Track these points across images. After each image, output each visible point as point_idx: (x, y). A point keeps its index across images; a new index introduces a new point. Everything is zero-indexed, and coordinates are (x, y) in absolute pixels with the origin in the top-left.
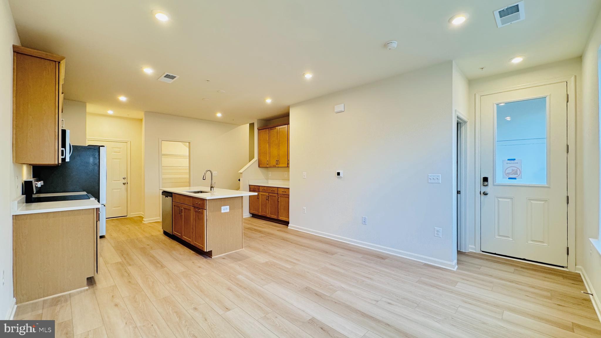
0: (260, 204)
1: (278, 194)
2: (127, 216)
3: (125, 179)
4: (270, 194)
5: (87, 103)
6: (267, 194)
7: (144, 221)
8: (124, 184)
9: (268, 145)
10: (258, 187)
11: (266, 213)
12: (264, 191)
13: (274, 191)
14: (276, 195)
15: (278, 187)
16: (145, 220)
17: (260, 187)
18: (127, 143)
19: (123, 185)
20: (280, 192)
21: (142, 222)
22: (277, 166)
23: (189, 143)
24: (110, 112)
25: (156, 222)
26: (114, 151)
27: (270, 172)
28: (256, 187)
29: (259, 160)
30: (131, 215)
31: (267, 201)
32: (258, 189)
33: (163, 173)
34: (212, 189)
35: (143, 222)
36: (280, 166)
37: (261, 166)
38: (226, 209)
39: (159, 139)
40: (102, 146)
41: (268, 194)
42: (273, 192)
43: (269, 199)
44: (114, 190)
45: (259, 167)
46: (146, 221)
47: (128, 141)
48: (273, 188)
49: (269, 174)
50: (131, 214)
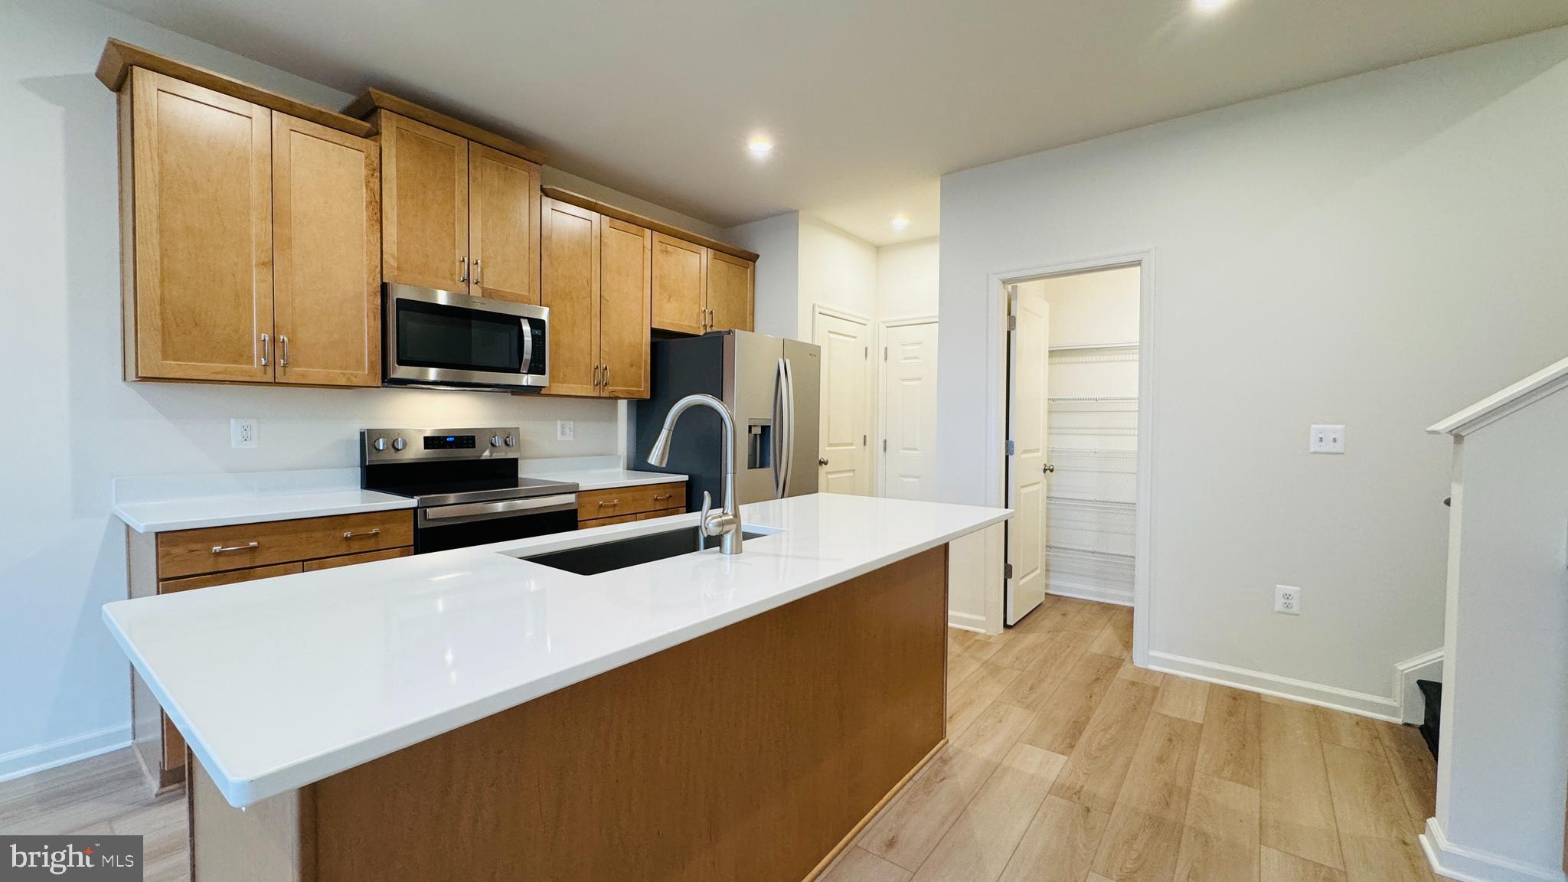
5: (800, 212)
23: (1140, 264)
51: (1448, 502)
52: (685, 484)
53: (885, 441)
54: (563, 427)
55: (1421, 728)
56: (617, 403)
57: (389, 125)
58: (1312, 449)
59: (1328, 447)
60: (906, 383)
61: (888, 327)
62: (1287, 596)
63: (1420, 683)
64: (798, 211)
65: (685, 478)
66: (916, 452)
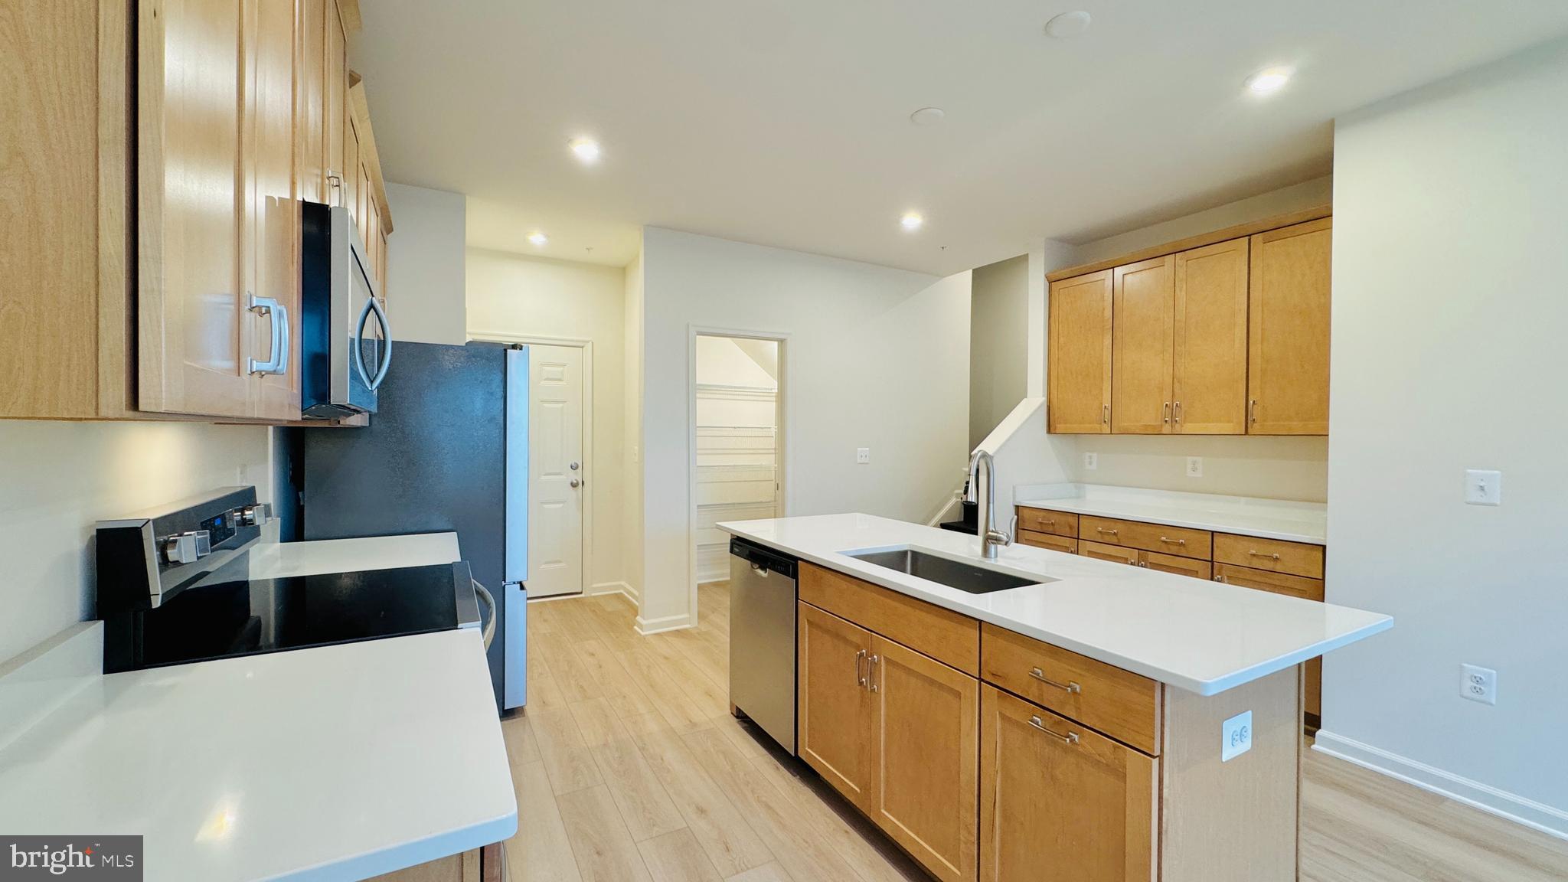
1: (1212, 562)
2: (581, 593)
3: (577, 468)
5: (467, 197)
7: (641, 627)
8: (574, 485)
9: (1107, 342)
10: (1073, 521)
12: (1111, 539)
15: (1213, 532)
16: (644, 622)
17: (1083, 521)
18: (582, 347)
19: (571, 487)
20: (1232, 555)
21: (631, 628)
23: (782, 342)
24: (537, 239)
25: (678, 631)
26: (548, 376)
29: (1049, 402)
30: (597, 588)
33: (700, 449)
34: (992, 548)
35: (636, 627)
36: (1189, 428)
39: (687, 327)
40: (514, 347)
42: (1174, 549)
44: (546, 506)
45: (1049, 431)
46: (648, 625)
47: (588, 342)
48: (1175, 532)
50: (595, 586)
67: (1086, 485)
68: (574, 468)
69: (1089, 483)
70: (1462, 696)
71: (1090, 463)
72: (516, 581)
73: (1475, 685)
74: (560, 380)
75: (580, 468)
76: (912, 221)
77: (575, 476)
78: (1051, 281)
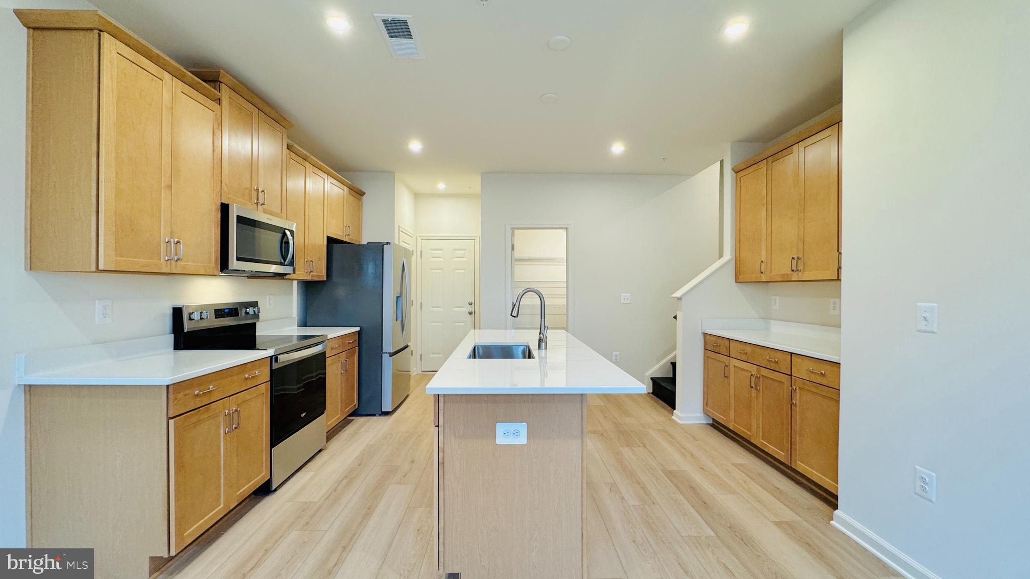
0: (732, 395)
1: (790, 375)
3: (471, 304)
4: (764, 372)
6: (754, 369)
8: (470, 313)
9: (764, 213)
11: (750, 430)
12: (744, 358)
13: (776, 362)
14: (785, 379)
15: (791, 353)
17: (732, 344)
18: (474, 239)
19: (468, 315)
20: (801, 370)
22: (795, 277)
23: (567, 229)
24: (441, 186)
26: (457, 256)
27: (778, 298)
28: (720, 341)
29: (736, 260)
31: (753, 391)
32: (726, 348)
34: (543, 345)
36: (807, 276)
37: (741, 278)
38: (516, 433)
39: (505, 225)
40: (387, 243)
41: (758, 371)
42: (773, 366)
43: (761, 387)
45: (736, 282)
47: (477, 237)
48: (773, 353)
49: (773, 302)
51: (675, 317)
52: (357, 333)
53: (421, 303)
54: (270, 299)
55: (652, 393)
56: (292, 282)
57: (225, 94)
58: (622, 302)
59: (626, 302)
60: (433, 271)
61: (422, 239)
62: (616, 356)
63: (652, 378)
64: (394, 173)
65: (358, 329)
66: (439, 309)
67: (772, 322)
68: (470, 304)
69: (774, 320)
70: (916, 494)
71: (775, 303)
72: (388, 352)
73: (922, 484)
74: (463, 258)
75: (473, 305)
76: (618, 148)
77: (471, 309)
78: (737, 171)
